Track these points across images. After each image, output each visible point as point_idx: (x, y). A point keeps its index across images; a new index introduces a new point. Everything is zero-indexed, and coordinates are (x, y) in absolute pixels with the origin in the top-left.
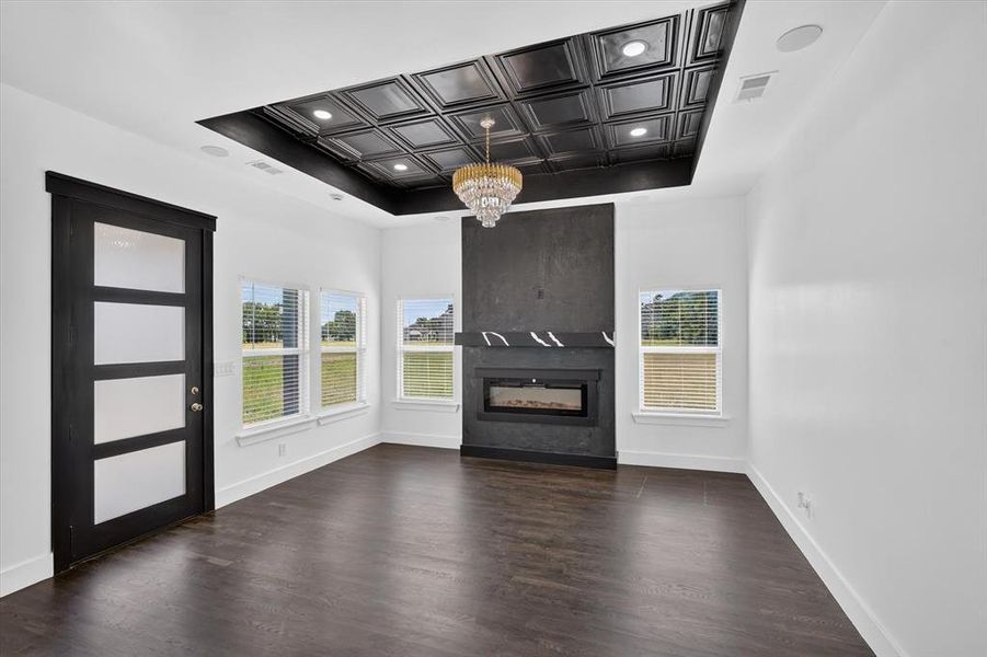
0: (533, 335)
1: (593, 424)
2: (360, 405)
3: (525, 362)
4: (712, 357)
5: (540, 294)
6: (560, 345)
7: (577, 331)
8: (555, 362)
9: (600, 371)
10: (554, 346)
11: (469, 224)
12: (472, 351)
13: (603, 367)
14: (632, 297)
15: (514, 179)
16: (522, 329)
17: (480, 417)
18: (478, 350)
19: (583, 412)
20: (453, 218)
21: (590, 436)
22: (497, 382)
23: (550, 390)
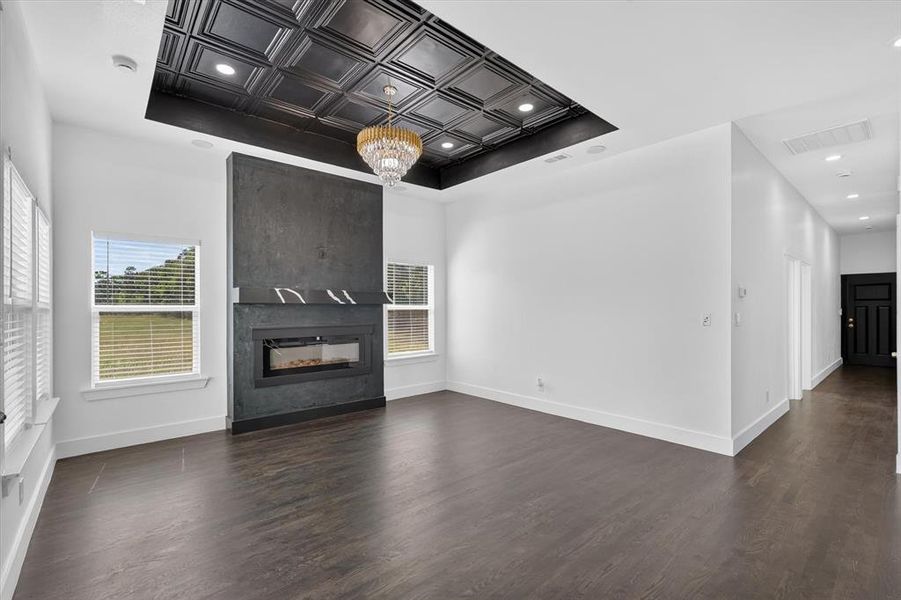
0: (329, 292)
3: (308, 320)
5: (323, 254)
6: (353, 302)
8: (337, 319)
9: (373, 326)
10: (348, 304)
12: (247, 309)
13: (376, 323)
17: (258, 385)
21: (366, 382)
22: (279, 342)
23: (332, 346)
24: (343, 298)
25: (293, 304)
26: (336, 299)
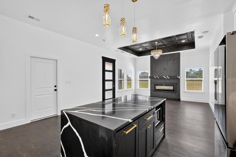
0: (164, 76)
1: (176, 93)
2: (132, 89)
3: (162, 81)
4: (201, 80)
5: (165, 69)
6: (169, 78)
7: (172, 76)
8: (168, 81)
9: (177, 83)
10: (168, 78)
11: (152, 57)
12: (152, 79)
13: (177, 82)
14: (184, 69)
15: (160, 52)
16: (162, 75)
17: (154, 91)
18: (153, 79)
19: (174, 90)
20: (149, 56)
21: (175, 95)
22: (157, 85)
23: (167, 86)
24: (167, 77)
25: (157, 79)
26: (165, 78)
